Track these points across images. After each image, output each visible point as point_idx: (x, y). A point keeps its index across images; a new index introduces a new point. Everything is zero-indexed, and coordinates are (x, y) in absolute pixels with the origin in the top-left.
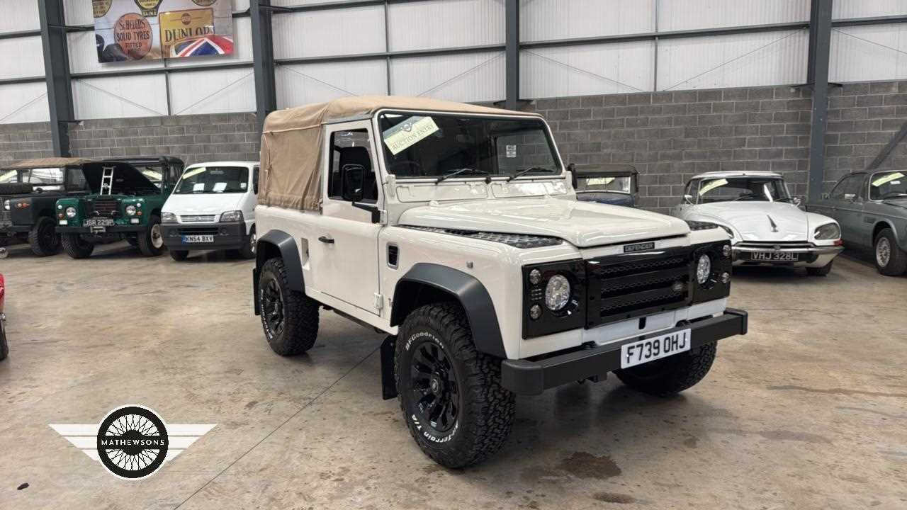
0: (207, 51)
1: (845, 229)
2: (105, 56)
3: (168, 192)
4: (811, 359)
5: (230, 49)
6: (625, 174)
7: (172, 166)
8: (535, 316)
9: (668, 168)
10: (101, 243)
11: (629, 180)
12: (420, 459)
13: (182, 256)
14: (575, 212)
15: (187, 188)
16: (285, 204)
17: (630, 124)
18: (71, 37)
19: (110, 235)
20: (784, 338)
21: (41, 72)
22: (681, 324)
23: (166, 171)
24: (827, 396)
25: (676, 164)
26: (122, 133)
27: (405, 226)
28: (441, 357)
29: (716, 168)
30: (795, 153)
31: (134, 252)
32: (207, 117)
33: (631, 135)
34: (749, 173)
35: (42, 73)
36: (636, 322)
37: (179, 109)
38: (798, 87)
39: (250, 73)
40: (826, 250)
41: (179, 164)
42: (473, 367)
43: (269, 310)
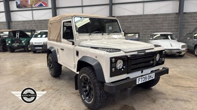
0: (41, 5)
1: (188, 46)
2: (18, 6)
3: (32, 37)
4: (182, 78)
5: (46, 5)
6: (137, 33)
7: (33, 31)
8: (113, 71)
9: (146, 32)
10: (17, 49)
11: (137, 35)
13: (35, 52)
14: (125, 43)
15: (36, 36)
16: (53, 40)
17: (138, 22)
18: (10, 2)
19: (19, 47)
20: (175, 73)
21: (4, 10)
22: (152, 72)
23: (32, 33)
24: (187, 88)
25: (148, 31)
26: (22, 24)
27: (81, 46)
28: (89, 81)
29: (157, 32)
30: (175, 28)
31: (24, 51)
32: (41, 20)
33: (138, 24)
34: (165, 33)
37: (35, 19)
38: (176, 13)
39: (51, 10)
40: (184, 51)
41: (34, 31)
42: (97, 84)
43: (50, 66)
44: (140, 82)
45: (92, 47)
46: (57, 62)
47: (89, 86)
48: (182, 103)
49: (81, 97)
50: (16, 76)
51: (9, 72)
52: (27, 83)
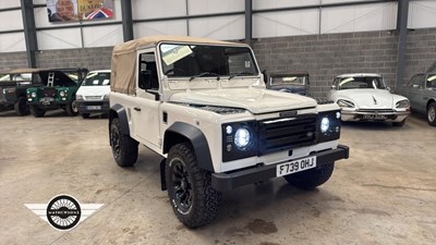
0: (100, 16)
1: (411, 102)
2: (52, 19)
3: (80, 85)
5: (111, 15)
6: (302, 76)
7: (82, 72)
8: (229, 150)
9: (325, 72)
10: (49, 109)
11: (304, 78)
12: (176, 222)
13: (87, 116)
15: (89, 83)
16: (121, 91)
17: (307, 50)
18: (36, 10)
19: (52, 106)
20: (375, 159)
22: (312, 154)
23: (80, 75)
24: (392, 190)
25: (330, 70)
26: (60, 57)
27: (172, 102)
28: (185, 171)
29: (350, 72)
30: (390, 64)
31: (64, 115)
32: (101, 48)
33: (307, 55)
34: (364, 75)
35: (22, 28)
36: (287, 153)
37: (87, 45)
38: (391, 31)
39: (121, 26)
40: (402, 113)
41: (86, 71)
42: (198, 177)
43: (115, 143)
44: (284, 173)
45: (191, 105)
46: (129, 136)
47: (186, 181)
48: (372, 217)
49: (172, 203)
50: (46, 165)
51: (32, 158)
52: (68, 178)
